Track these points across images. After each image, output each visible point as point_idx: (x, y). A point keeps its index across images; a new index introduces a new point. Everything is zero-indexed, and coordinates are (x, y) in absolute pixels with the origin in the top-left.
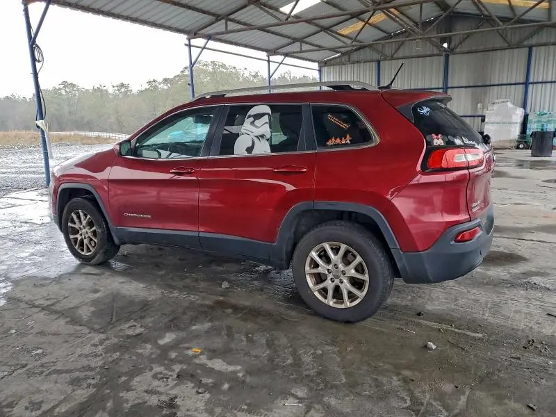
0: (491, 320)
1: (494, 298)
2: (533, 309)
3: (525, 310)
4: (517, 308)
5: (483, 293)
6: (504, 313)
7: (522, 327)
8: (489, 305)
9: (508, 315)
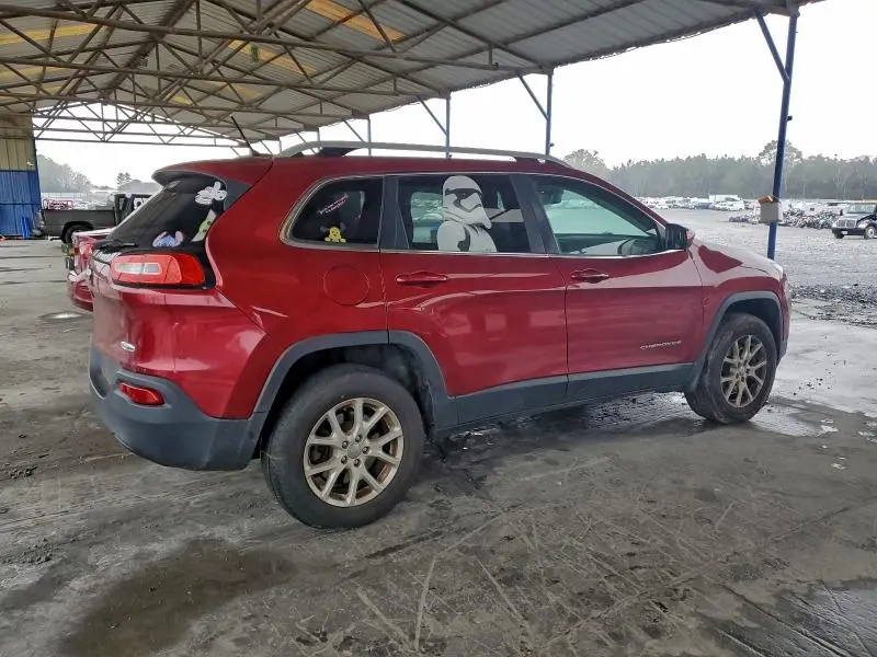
0: (84, 477)
1: (95, 504)
2: (31, 509)
3: (42, 504)
4: (54, 502)
5: (115, 505)
6: (71, 489)
7: (42, 484)
8: (95, 491)
9: (65, 490)
